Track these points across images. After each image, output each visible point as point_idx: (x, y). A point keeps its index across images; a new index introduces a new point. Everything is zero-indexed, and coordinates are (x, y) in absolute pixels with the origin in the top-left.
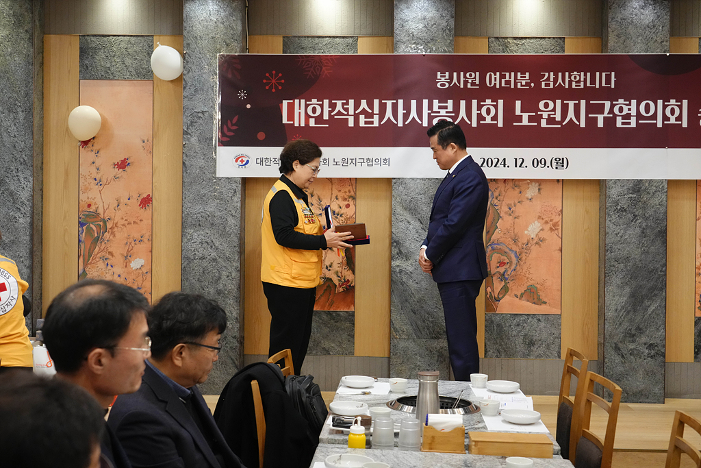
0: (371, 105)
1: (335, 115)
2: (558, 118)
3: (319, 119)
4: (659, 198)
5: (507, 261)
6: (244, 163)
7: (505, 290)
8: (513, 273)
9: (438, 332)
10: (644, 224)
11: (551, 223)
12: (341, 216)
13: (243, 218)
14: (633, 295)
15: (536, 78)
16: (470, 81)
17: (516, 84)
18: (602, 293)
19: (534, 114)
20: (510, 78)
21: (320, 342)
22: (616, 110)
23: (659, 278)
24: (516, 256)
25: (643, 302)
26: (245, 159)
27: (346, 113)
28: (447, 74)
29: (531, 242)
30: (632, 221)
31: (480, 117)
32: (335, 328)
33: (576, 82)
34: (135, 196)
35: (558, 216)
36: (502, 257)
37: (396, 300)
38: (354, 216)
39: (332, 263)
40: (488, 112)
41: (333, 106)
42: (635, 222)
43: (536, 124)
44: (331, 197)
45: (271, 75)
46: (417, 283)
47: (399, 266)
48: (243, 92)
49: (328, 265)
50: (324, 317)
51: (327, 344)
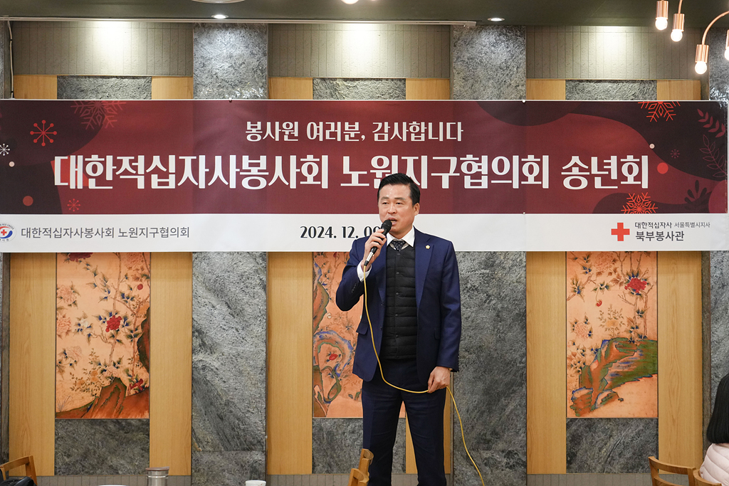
1: (122, 174)
3: (101, 180)
4: (516, 274)
5: (338, 353)
6: (6, 235)
7: (337, 389)
8: (346, 368)
9: (251, 443)
10: (500, 306)
12: (132, 299)
14: (487, 392)
15: (367, 129)
16: (287, 132)
17: (343, 136)
19: (366, 173)
20: (336, 128)
21: (107, 459)
22: (464, 168)
23: (518, 371)
24: (350, 347)
25: (499, 401)
26: (8, 231)
27: (134, 172)
28: (259, 124)
30: (485, 302)
31: (300, 177)
32: (125, 440)
33: (416, 134)
36: (333, 349)
37: (198, 404)
38: (148, 300)
39: (120, 359)
40: (310, 170)
41: (118, 164)
42: (488, 303)
43: (368, 185)
44: (120, 276)
45: (40, 125)
46: (225, 382)
47: (201, 361)
48: (5, 146)
49: (115, 361)
50: (111, 426)
51: (114, 461)
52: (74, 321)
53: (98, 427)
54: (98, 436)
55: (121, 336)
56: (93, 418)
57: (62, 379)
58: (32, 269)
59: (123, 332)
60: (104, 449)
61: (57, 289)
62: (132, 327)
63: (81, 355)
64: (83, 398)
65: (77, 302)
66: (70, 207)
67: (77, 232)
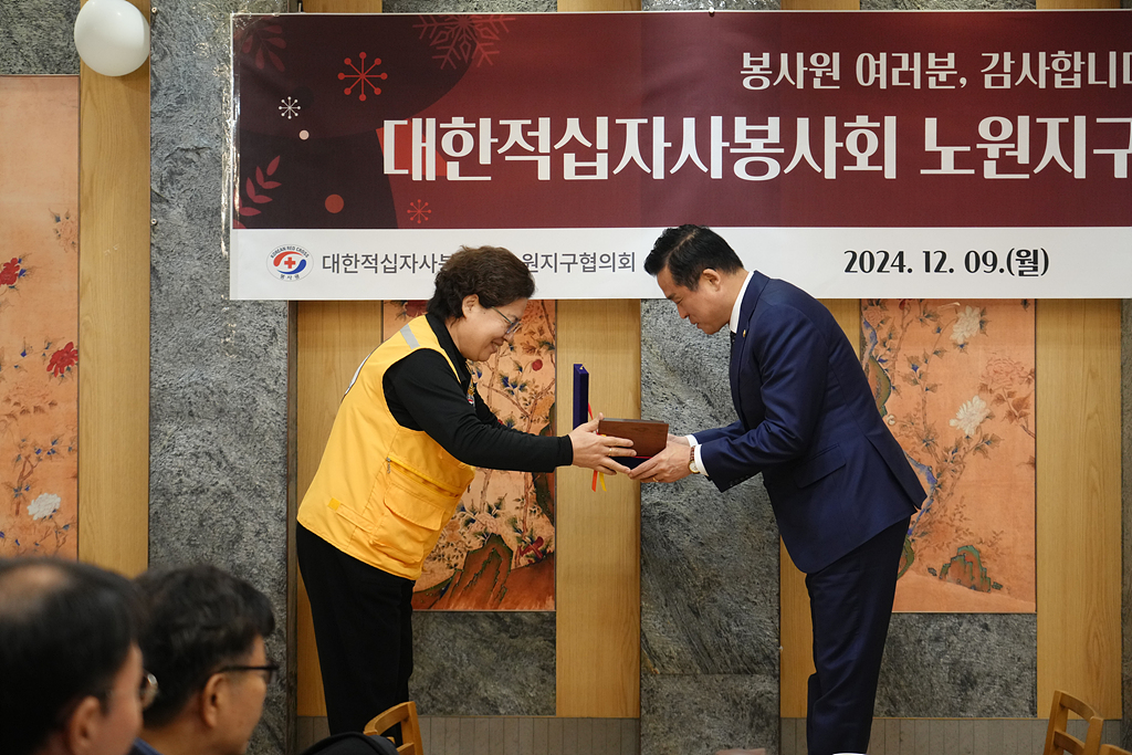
0: (590, 131)
1: (509, 153)
2: (1023, 157)
3: (469, 164)
6: (294, 267)
7: (907, 557)
8: (924, 518)
9: (752, 659)
11: (1011, 400)
12: (522, 388)
13: (292, 397)
15: (971, 65)
16: (819, 73)
17: (924, 80)
19: (968, 149)
20: (911, 64)
21: (477, 685)
24: (931, 479)
26: (297, 259)
27: (532, 149)
28: (766, 57)
29: (965, 444)
31: (844, 157)
32: (510, 652)
33: (1064, 75)
34: (38, 345)
35: (1025, 385)
37: (653, 584)
38: (552, 389)
39: (501, 500)
40: (862, 144)
41: (501, 133)
43: (972, 172)
45: (356, 61)
46: (702, 544)
47: (658, 504)
48: (292, 101)
49: (492, 504)
50: (485, 625)
51: (492, 689)
53: (461, 627)
54: (460, 643)
56: (451, 609)
58: (337, 331)
60: (472, 668)
64: (432, 571)
66: (412, 215)
67: (425, 262)
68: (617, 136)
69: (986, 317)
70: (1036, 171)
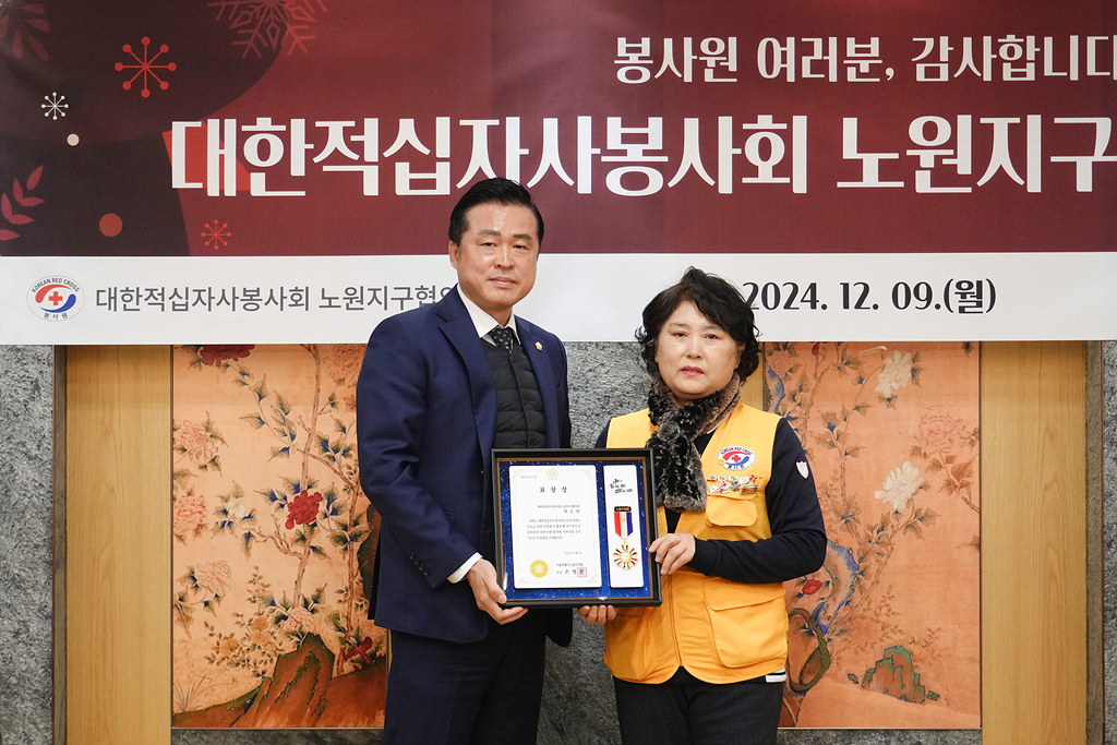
0: (426, 133)
1: (327, 161)
2: (964, 166)
3: (278, 175)
5: (825, 577)
6: (61, 304)
7: (820, 661)
8: (843, 613)
11: (949, 467)
12: (346, 453)
13: (59, 465)
15: (899, 52)
16: (711, 62)
17: (842, 70)
18: (1097, 667)
19: (895, 156)
20: (825, 52)
24: (851, 564)
26: (65, 294)
27: (356, 157)
28: (646, 43)
29: (893, 521)
31: (742, 166)
33: (1015, 64)
35: (967, 448)
39: (320, 591)
40: (765, 149)
41: (317, 138)
43: (901, 184)
44: (317, 401)
45: (138, 48)
48: (58, 98)
49: (309, 596)
52: (214, 504)
55: (322, 538)
56: (258, 727)
57: (186, 638)
58: (114, 382)
59: (326, 529)
61: (173, 429)
62: (345, 517)
63: (228, 581)
64: (234, 680)
65: (220, 461)
66: (207, 238)
67: (223, 297)
68: (462, 141)
69: (918, 364)
70: (980, 183)
